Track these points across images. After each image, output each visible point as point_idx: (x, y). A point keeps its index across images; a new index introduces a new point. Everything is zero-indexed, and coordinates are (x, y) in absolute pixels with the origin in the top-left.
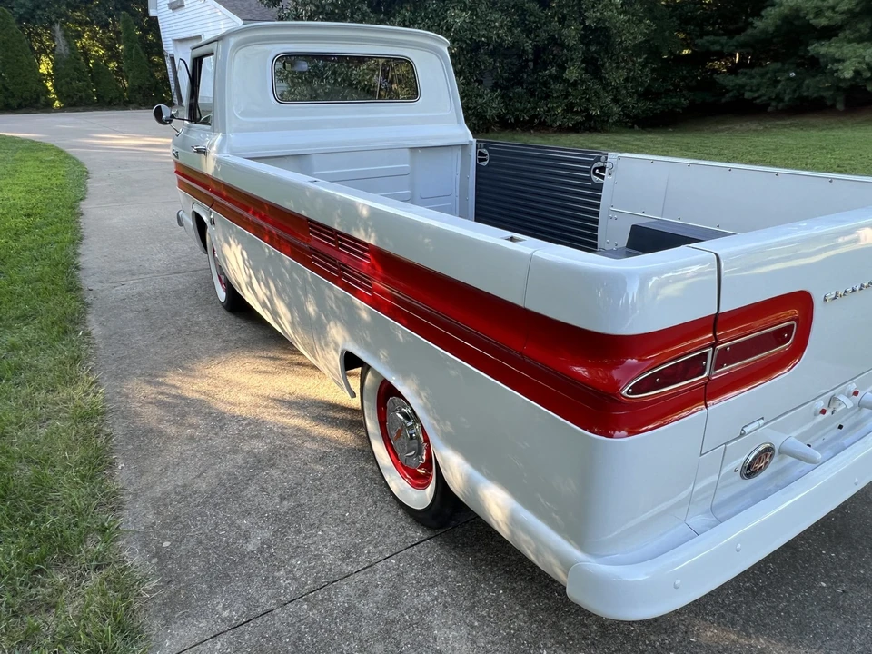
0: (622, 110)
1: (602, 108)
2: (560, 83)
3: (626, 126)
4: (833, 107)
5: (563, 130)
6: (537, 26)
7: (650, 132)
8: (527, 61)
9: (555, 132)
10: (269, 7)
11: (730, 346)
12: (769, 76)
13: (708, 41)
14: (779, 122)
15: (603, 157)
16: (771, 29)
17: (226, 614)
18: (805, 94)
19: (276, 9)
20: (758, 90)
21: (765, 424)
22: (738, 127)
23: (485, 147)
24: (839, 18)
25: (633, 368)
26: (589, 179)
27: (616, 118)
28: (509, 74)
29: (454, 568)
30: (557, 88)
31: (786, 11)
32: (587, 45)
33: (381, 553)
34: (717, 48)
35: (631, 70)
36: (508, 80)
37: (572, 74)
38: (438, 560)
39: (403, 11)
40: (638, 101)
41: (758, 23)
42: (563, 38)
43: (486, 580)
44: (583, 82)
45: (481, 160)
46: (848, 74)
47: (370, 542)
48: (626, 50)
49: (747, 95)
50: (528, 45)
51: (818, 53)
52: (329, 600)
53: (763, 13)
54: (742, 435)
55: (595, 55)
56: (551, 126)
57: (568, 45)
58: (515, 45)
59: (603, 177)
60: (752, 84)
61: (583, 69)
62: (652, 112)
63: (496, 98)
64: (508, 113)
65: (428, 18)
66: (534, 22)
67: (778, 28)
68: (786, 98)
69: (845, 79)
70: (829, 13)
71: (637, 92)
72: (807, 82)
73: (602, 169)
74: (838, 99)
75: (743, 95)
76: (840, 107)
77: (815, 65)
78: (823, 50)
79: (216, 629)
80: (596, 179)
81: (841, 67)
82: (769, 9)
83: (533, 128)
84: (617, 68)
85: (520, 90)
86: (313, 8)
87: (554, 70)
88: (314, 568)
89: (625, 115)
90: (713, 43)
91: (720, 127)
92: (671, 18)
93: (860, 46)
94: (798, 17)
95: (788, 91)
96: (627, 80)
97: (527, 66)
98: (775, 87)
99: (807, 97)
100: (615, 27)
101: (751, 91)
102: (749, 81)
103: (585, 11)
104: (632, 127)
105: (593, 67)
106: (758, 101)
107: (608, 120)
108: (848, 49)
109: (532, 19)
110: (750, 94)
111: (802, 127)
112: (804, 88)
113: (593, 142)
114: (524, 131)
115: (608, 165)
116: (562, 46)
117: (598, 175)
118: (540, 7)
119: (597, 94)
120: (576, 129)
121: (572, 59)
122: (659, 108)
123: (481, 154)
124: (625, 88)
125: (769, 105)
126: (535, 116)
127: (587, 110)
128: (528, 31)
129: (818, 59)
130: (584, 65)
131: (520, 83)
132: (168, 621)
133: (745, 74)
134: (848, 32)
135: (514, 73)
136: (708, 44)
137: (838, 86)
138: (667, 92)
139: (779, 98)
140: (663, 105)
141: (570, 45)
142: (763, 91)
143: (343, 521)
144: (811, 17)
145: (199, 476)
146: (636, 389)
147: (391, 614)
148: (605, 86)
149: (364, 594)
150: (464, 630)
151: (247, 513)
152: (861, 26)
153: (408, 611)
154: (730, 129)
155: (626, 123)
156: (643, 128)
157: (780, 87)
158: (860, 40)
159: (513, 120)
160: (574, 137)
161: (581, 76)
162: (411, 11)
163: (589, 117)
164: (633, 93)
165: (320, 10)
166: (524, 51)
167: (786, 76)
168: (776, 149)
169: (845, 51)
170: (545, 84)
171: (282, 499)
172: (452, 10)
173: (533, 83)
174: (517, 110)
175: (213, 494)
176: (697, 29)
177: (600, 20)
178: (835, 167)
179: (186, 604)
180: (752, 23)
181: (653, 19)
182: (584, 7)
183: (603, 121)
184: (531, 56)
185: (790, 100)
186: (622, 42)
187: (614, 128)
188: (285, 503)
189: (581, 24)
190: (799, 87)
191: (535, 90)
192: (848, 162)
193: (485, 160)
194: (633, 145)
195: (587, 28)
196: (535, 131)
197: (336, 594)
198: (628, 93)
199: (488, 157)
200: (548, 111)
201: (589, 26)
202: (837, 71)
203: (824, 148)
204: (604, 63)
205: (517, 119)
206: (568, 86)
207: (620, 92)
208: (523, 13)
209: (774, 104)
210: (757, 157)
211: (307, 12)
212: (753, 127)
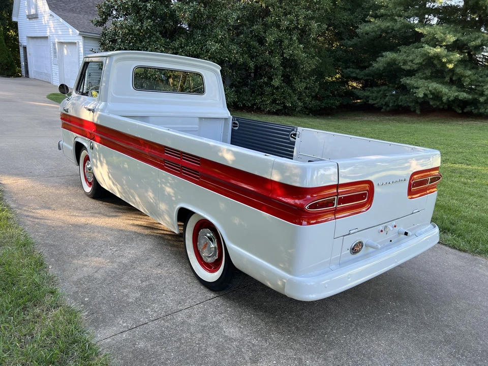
0: (303, 104)
1: (292, 102)
2: (269, 87)
3: (305, 114)
4: (414, 111)
5: (270, 113)
6: (257, 55)
7: (318, 118)
8: (251, 73)
9: (265, 114)
10: (97, 26)
11: (343, 197)
12: (381, 92)
13: (349, 71)
14: (387, 118)
15: (295, 130)
16: (381, 69)
17: (125, 325)
18: (400, 104)
19: (101, 28)
20: (375, 100)
21: (358, 231)
22: (366, 118)
23: (237, 120)
24: (415, 67)
25: (309, 199)
26: (289, 139)
27: (299, 109)
28: (240, 79)
29: (230, 307)
30: (268, 90)
31: (389, 60)
32: (285, 68)
33: (195, 302)
34: (354, 75)
35: (308, 83)
36: (239, 82)
37: (276, 82)
38: (222, 305)
39: (181, 38)
40: (312, 100)
41: (375, 65)
42: (271, 62)
43: (245, 312)
44: (282, 87)
45: (234, 127)
46: (421, 95)
47: (189, 298)
48: (306, 72)
49: (371, 102)
50: (252, 65)
51: (406, 83)
52: (174, 319)
53: (377, 60)
54: (349, 234)
55: (289, 74)
56: (264, 111)
57: (274, 67)
58: (245, 64)
59: (295, 139)
60: (373, 95)
61: (282, 80)
62: (319, 107)
63: (233, 92)
64: (238, 101)
65: (195, 44)
66: (256, 52)
67: (385, 68)
68: (391, 105)
69: (419, 97)
70: (410, 63)
71: (311, 95)
72: (400, 97)
73: (295, 135)
74: (417, 108)
75: (368, 101)
76: (418, 112)
77: (404, 89)
78: (408, 82)
79: (121, 330)
80: (292, 139)
81: (417, 91)
82: (380, 58)
83: (253, 111)
84: (301, 81)
85: (246, 88)
86: (127, 31)
87: (266, 79)
88: (164, 307)
89: (305, 107)
90: (352, 73)
91: (356, 118)
92: (330, 57)
93: (426, 81)
94: (395, 64)
95: (391, 101)
96: (306, 88)
97: (250, 75)
98: (385, 99)
99: (401, 106)
100: (300, 59)
101: (372, 99)
102: (371, 95)
103: (284, 49)
104: (308, 114)
105: (287, 79)
106: (376, 105)
107: (295, 110)
108: (420, 83)
109: (255, 50)
110: (372, 101)
111: (398, 121)
112: (399, 101)
113: (287, 121)
114: (248, 112)
115: (297, 133)
116: (271, 67)
117: (293, 138)
118: (259, 44)
119: (290, 95)
120: (277, 113)
121: (276, 75)
122: (323, 105)
123: (234, 123)
124: (305, 92)
125: (382, 108)
126: (254, 104)
127: (284, 103)
128: (252, 57)
129: (406, 86)
130: (283, 78)
131: (246, 85)
132: (97, 328)
133: (369, 90)
134: (420, 74)
135: (243, 79)
136: (350, 73)
137: (416, 101)
138: (328, 97)
139: (387, 104)
140: (325, 103)
141: (276, 67)
142: (378, 100)
143: (175, 290)
144: (402, 64)
145: (96, 272)
146: (311, 207)
147: (204, 324)
148: (294, 90)
149: (190, 316)
150: (237, 329)
151: (125, 288)
152: (426, 71)
153: (211, 323)
154: (362, 119)
155: (305, 112)
156: (315, 115)
157: (387, 99)
158: (426, 78)
159: (241, 105)
160: (276, 117)
161: (281, 84)
162: (185, 39)
163: (285, 107)
164: (309, 96)
165: (131, 32)
166: (249, 67)
167: (390, 93)
168: (385, 132)
169: (419, 83)
170: (261, 87)
171: (142, 281)
172: (210, 41)
173: (253, 85)
174: (244, 100)
175: (105, 280)
176: (343, 64)
177: (292, 55)
178: (414, 143)
179: (104, 321)
180: (372, 64)
181: (320, 57)
182: (283, 47)
183: (293, 110)
184: (253, 71)
185: (392, 106)
186: (303, 68)
187: (299, 114)
188: (144, 283)
189: (281, 56)
190: (397, 99)
191: (255, 90)
192: (421, 141)
193: (237, 127)
194: (309, 124)
195: (284, 58)
196: (254, 112)
197: (177, 317)
198: (307, 95)
199: (238, 125)
200: (262, 102)
201: (286, 58)
202: (415, 93)
203: (409, 133)
204: (294, 78)
205: (244, 105)
206: (274, 89)
207: (302, 94)
208: (249, 47)
209: (384, 107)
210: (375, 136)
211: (123, 32)
212: (374, 119)
